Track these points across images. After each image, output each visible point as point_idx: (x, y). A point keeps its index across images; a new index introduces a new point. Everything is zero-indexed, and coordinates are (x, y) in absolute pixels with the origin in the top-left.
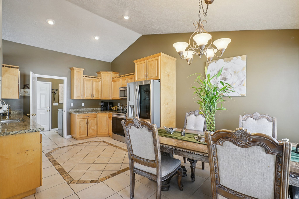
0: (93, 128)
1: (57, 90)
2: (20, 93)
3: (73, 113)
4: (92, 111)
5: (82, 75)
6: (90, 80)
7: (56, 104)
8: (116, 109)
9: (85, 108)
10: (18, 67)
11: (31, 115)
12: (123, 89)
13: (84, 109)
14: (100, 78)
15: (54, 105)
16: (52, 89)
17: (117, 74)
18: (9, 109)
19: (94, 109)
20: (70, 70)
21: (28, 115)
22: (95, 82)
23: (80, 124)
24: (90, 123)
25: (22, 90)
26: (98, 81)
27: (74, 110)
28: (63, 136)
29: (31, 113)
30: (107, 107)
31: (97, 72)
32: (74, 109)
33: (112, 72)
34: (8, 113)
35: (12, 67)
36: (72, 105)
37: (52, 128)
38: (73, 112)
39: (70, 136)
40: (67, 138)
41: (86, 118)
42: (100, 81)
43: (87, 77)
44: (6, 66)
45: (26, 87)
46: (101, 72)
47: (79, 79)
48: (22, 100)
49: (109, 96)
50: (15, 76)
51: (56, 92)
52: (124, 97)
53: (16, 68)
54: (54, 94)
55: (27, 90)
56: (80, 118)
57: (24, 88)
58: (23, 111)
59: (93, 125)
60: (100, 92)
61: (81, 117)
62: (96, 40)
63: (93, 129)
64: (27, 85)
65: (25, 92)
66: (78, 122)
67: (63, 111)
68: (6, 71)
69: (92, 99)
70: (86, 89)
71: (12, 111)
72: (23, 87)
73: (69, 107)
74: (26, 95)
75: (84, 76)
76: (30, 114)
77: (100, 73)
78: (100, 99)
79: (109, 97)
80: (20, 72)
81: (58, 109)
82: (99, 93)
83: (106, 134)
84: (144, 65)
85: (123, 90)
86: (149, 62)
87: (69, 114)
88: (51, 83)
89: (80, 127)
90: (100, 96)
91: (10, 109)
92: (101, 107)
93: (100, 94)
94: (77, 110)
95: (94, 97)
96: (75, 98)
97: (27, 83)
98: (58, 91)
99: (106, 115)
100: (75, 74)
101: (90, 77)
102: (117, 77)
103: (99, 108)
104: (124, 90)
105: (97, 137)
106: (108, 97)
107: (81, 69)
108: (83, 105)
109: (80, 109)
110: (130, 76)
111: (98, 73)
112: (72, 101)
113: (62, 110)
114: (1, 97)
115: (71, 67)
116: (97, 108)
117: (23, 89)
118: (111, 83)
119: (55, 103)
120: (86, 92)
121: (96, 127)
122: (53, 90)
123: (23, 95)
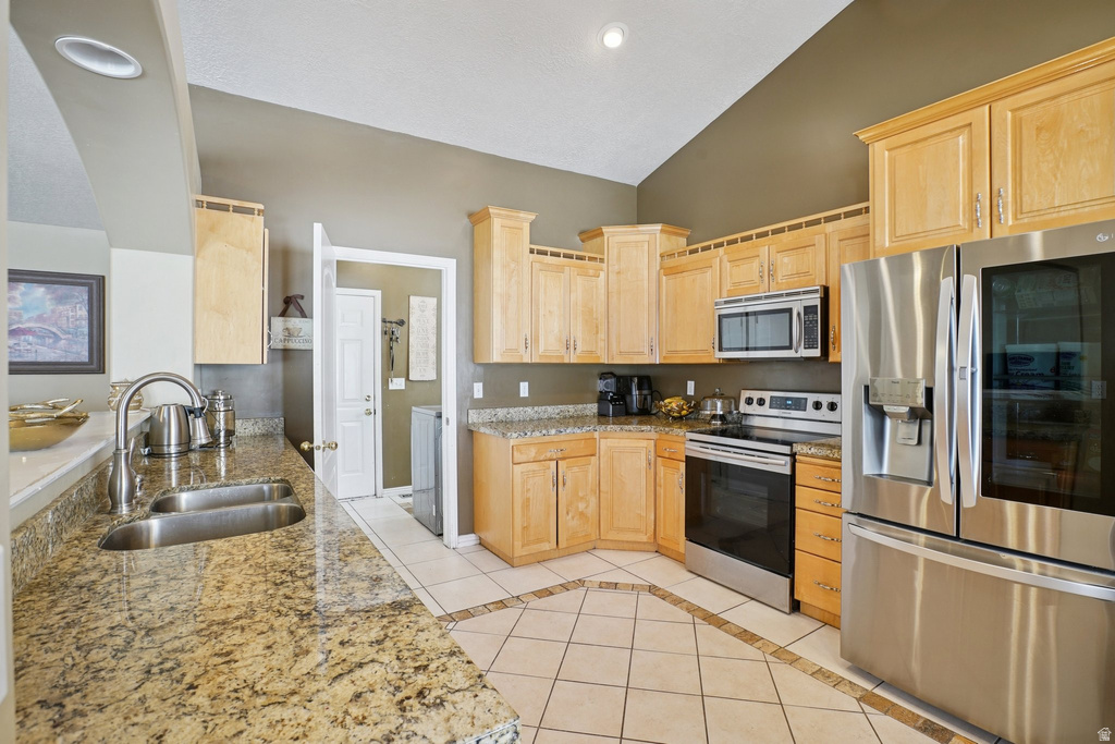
0: (581, 506)
1: (401, 323)
2: (269, 335)
3: (482, 430)
4: (565, 421)
5: (527, 246)
6: (560, 269)
7: (398, 384)
8: (684, 412)
9: (533, 405)
10: (261, 207)
11: (319, 448)
12: (741, 310)
13: (529, 409)
14: (602, 260)
15: (391, 387)
16: (384, 321)
17: (681, 235)
18: (226, 416)
19: (571, 409)
20: (469, 225)
21: (305, 445)
22: (580, 280)
23: (528, 490)
24: (569, 483)
25: (278, 322)
26: (591, 272)
27: (487, 414)
28: (441, 535)
29: (318, 441)
30: (628, 399)
31: (582, 233)
32: (488, 411)
33: (658, 227)
34: (222, 434)
35: (237, 210)
36: (478, 391)
37: (386, 485)
38: (484, 424)
39: (470, 539)
40: (460, 546)
41: (551, 460)
42: (602, 275)
43: (545, 253)
44: (211, 206)
45: (292, 308)
46: (605, 229)
47: (513, 266)
48: (279, 366)
49: (646, 345)
50: (249, 250)
51: (399, 331)
52: (747, 349)
53: (250, 211)
54: (391, 339)
55: (295, 322)
56: (523, 458)
57: (283, 314)
58: (279, 422)
59: (580, 494)
60: (603, 328)
61: (532, 453)
62: (608, 50)
63: (582, 514)
64: (295, 297)
65: (289, 333)
66: (518, 480)
67: (439, 416)
68: (212, 229)
69: (566, 361)
70: (541, 313)
71: (238, 423)
72: (280, 307)
73: (466, 402)
74: (293, 345)
75: (532, 251)
76: (312, 442)
77: (602, 234)
78: (602, 361)
79: (646, 350)
80: (266, 230)
81: (413, 408)
82: (597, 333)
83: (644, 538)
84: (962, 140)
85: (740, 315)
86: (1013, 111)
87: (468, 435)
88: (378, 294)
89: (526, 503)
90: (602, 344)
91: (230, 416)
92: (602, 398)
93: (602, 335)
94: (501, 413)
95: (579, 350)
96: (496, 358)
97: (295, 291)
98: (406, 326)
99: (644, 443)
100: (496, 241)
101: (558, 255)
102: (681, 254)
103: (589, 406)
104: (747, 314)
105: (597, 552)
106: (639, 353)
107: (522, 215)
108: (524, 389)
109: (511, 410)
110: (787, 237)
111: (584, 236)
112: (480, 370)
113: (434, 413)
114: (194, 356)
115: (476, 207)
116: (580, 406)
117: (281, 319)
118: (659, 281)
119: (394, 380)
120: (542, 325)
121: (593, 501)
122: (388, 325)
123: (280, 346)
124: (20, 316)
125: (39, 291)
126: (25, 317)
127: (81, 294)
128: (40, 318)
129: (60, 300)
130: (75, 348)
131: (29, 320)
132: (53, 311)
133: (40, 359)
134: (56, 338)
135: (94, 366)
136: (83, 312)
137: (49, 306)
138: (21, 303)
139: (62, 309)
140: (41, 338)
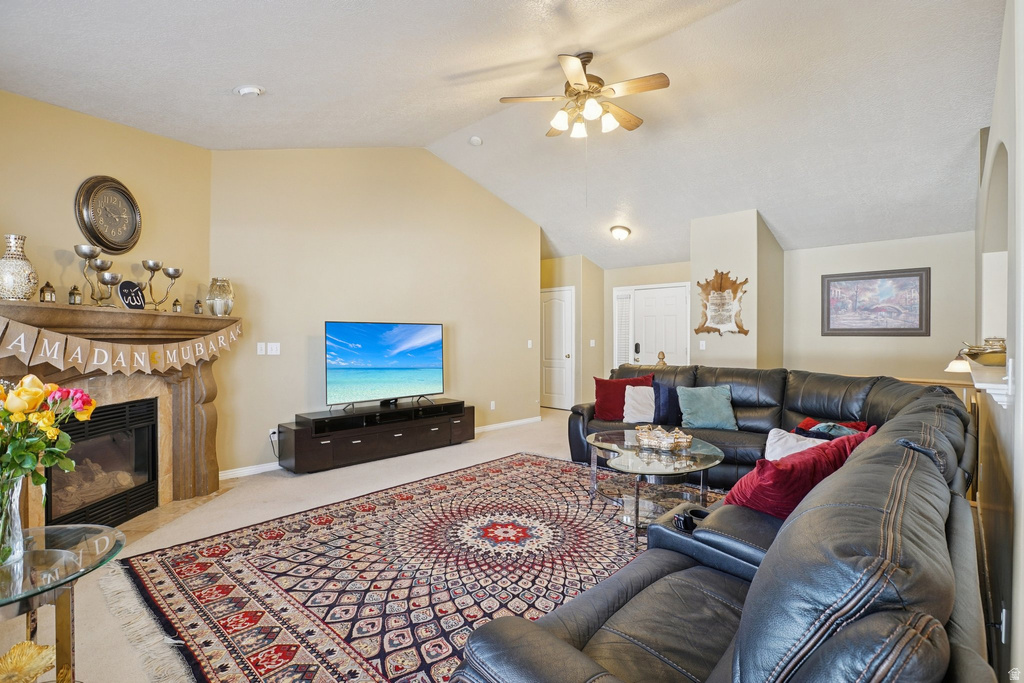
124: (878, 300)
125: (889, 283)
126: (881, 300)
127: (915, 281)
128: (889, 301)
129: (902, 287)
130: (911, 319)
131: (883, 302)
132: (897, 295)
133: (889, 327)
134: (899, 313)
135: (924, 330)
136: (916, 295)
137: (894, 292)
138: (878, 292)
139: (902, 293)
140: (890, 313)
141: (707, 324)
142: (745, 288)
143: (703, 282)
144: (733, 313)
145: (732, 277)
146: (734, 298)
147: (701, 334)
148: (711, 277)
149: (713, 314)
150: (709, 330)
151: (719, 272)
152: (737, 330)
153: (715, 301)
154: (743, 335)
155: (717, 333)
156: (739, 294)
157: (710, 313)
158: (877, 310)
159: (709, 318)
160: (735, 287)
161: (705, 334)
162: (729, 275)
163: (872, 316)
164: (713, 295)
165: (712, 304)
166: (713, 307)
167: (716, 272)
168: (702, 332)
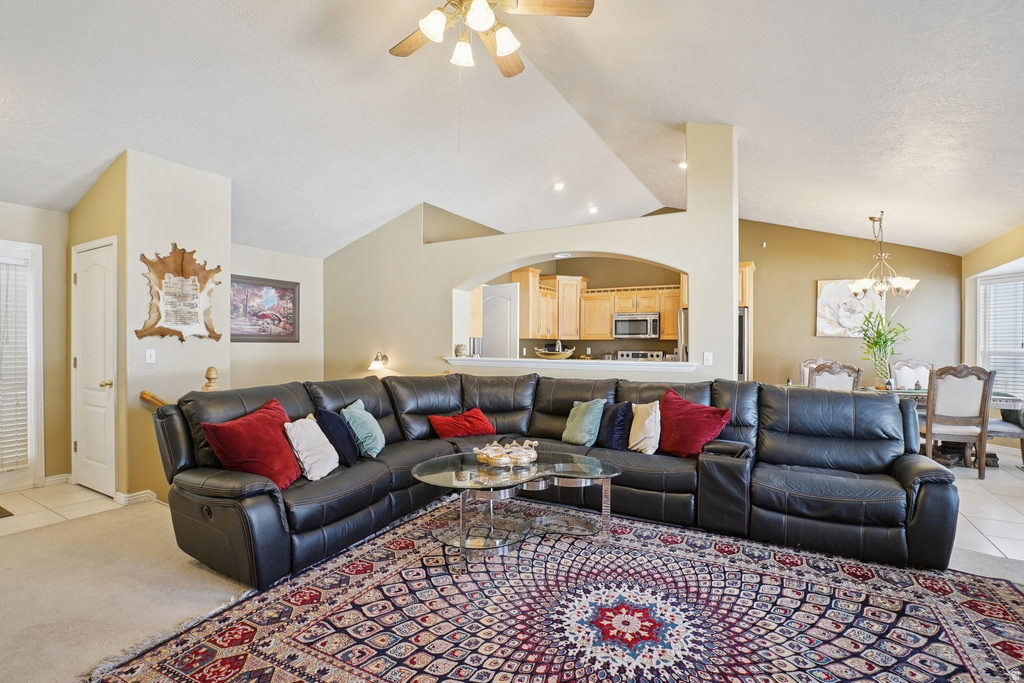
5: (538, 284)
6: (546, 295)
14: (556, 291)
22: (551, 301)
26: (553, 296)
33: (580, 278)
42: (556, 298)
43: (542, 287)
46: (557, 276)
47: (535, 294)
70: (541, 315)
77: (555, 278)
78: (557, 339)
79: (576, 333)
82: (555, 324)
85: (624, 321)
90: (556, 331)
95: (551, 332)
96: (531, 336)
100: (530, 283)
101: (545, 289)
106: (572, 335)
118: (580, 303)
120: (541, 321)
124: (264, 307)
126: (267, 307)
128: (272, 309)
129: (282, 297)
132: (278, 304)
133: (273, 334)
135: (294, 337)
137: (276, 300)
138: (265, 299)
139: (281, 302)
140: (273, 320)
141: (162, 324)
142: (217, 277)
143: (151, 257)
144: (200, 310)
145: (199, 259)
146: (202, 289)
147: (147, 339)
148: (166, 252)
149: (169, 308)
150: (163, 333)
151: (179, 247)
152: (207, 333)
153: (172, 290)
154: (213, 341)
155: (176, 338)
156: (210, 285)
157: (163, 307)
158: (264, 316)
159: (163, 314)
160: (204, 274)
161: (157, 339)
162: (195, 256)
163: (260, 322)
164: (171, 279)
165: (167, 293)
166: (170, 299)
167: (175, 245)
168: (151, 334)
